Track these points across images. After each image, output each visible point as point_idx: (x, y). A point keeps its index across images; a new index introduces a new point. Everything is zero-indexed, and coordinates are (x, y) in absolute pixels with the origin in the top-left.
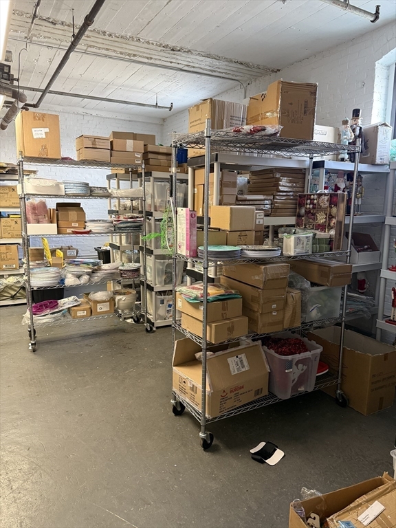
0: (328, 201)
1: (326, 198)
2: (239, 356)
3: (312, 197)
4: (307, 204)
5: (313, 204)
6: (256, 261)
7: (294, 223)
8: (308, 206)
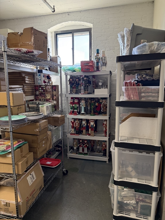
0: (51, 88)
1: (50, 87)
2: (31, 174)
3: (42, 86)
4: (40, 90)
5: (43, 90)
6: (34, 121)
7: (33, 99)
8: (40, 91)
